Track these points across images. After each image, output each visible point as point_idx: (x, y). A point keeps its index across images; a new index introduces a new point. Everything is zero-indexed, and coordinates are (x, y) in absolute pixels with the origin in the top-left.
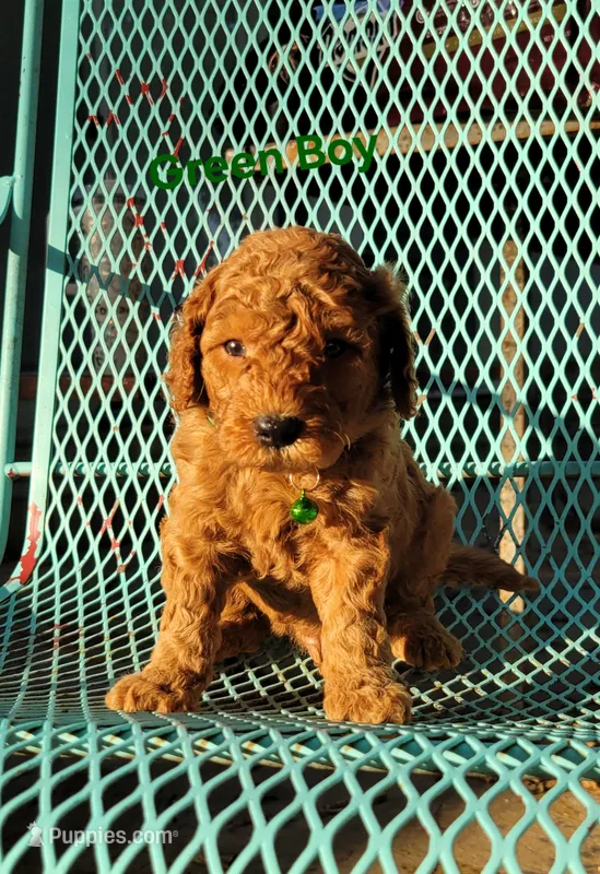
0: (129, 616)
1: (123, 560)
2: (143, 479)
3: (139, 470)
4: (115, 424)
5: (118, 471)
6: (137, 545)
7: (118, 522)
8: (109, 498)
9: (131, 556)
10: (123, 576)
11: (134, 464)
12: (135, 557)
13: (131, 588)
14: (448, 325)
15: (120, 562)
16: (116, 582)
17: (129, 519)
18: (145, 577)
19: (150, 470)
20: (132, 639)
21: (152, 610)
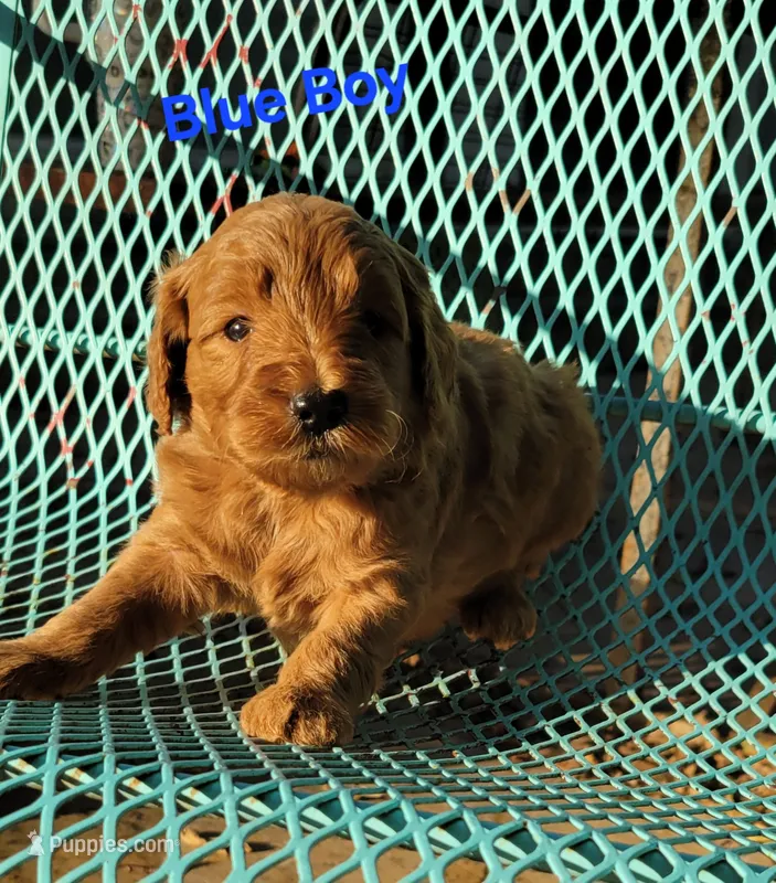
0: (72, 552)
1: (76, 471)
2: (109, 362)
3: (106, 348)
4: (76, 277)
5: (76, 345)
6: (96, 454)
7: (72, 417)
8: (62, 383)
9: (85, 468)
10: (73, 493)
11: (98, 338)
12: (92, 470)
13: (83, 512)
14: (550, 186)
15: (71, 473)
16: (63, 501)
17: (87, 416)
18: (102, 499)
19: (120, 350)
20: (70, 585)
21: (104, 547)
